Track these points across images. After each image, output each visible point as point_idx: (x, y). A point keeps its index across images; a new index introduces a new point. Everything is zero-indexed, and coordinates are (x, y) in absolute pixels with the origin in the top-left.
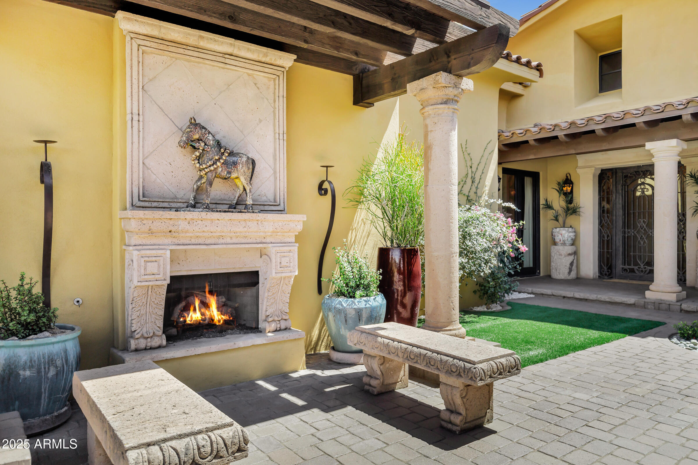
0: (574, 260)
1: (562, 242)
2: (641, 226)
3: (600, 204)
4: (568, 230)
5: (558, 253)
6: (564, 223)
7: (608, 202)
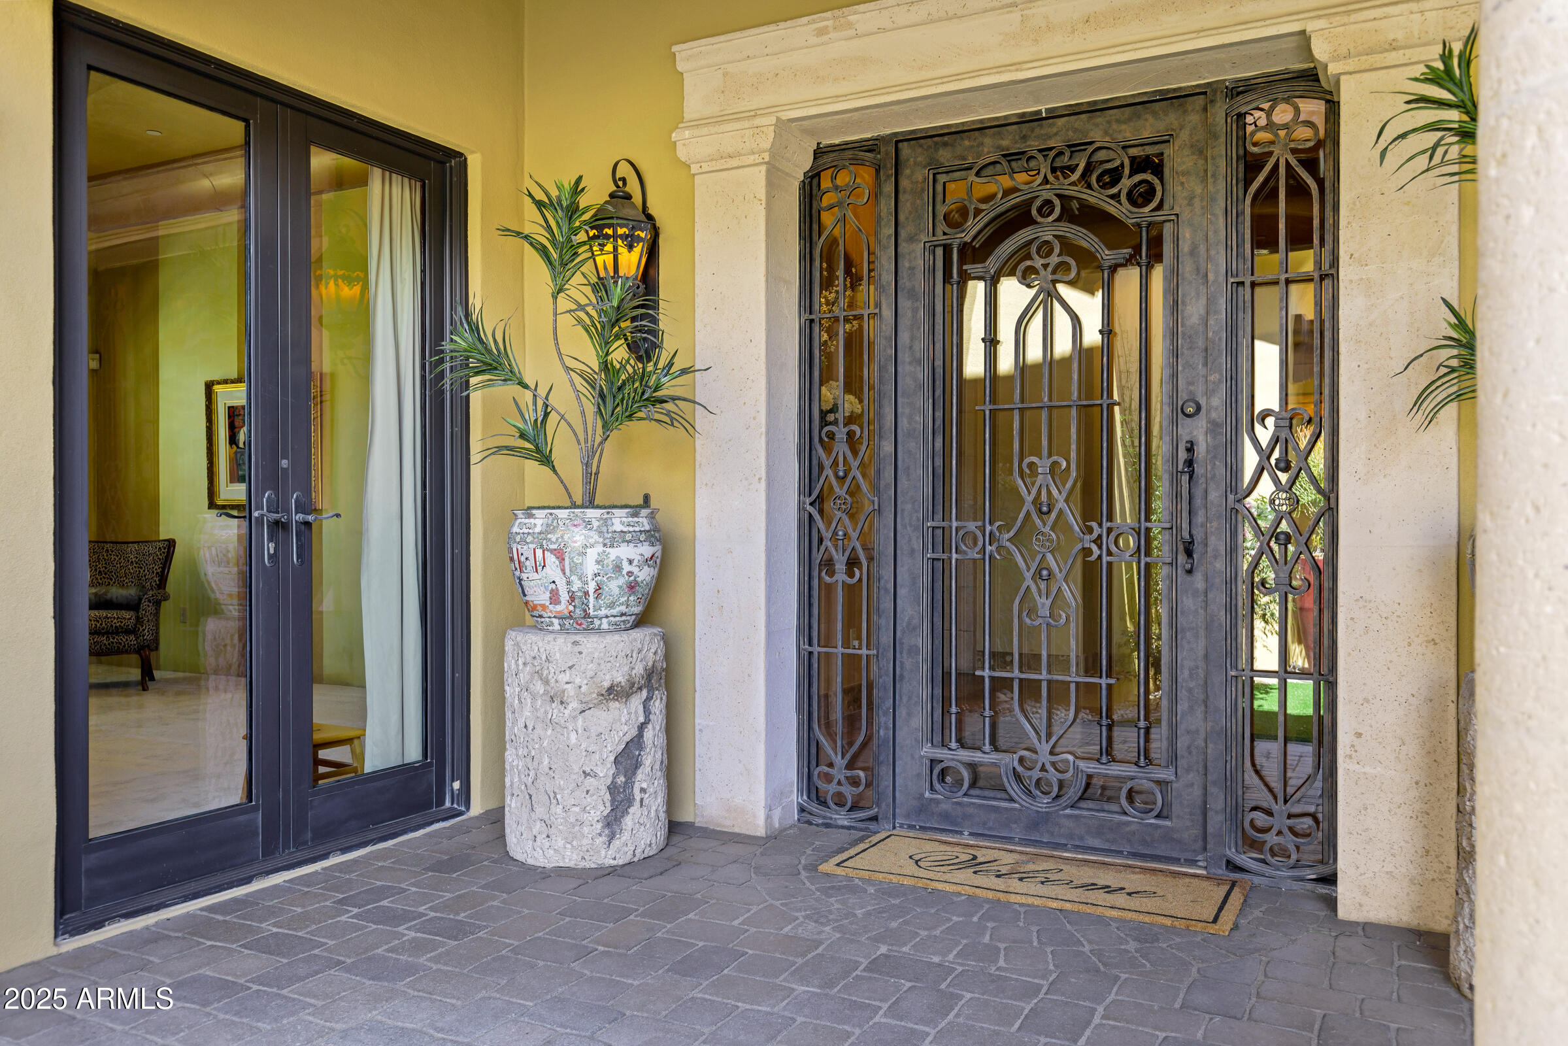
0: (642, 727)
1: (563, 607)
2: (1036, 501)
3: (808, 393)
4: (605, 522)
5: (539, 688)
6: (591, 477)
7: (852, 385)
